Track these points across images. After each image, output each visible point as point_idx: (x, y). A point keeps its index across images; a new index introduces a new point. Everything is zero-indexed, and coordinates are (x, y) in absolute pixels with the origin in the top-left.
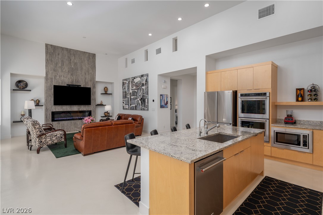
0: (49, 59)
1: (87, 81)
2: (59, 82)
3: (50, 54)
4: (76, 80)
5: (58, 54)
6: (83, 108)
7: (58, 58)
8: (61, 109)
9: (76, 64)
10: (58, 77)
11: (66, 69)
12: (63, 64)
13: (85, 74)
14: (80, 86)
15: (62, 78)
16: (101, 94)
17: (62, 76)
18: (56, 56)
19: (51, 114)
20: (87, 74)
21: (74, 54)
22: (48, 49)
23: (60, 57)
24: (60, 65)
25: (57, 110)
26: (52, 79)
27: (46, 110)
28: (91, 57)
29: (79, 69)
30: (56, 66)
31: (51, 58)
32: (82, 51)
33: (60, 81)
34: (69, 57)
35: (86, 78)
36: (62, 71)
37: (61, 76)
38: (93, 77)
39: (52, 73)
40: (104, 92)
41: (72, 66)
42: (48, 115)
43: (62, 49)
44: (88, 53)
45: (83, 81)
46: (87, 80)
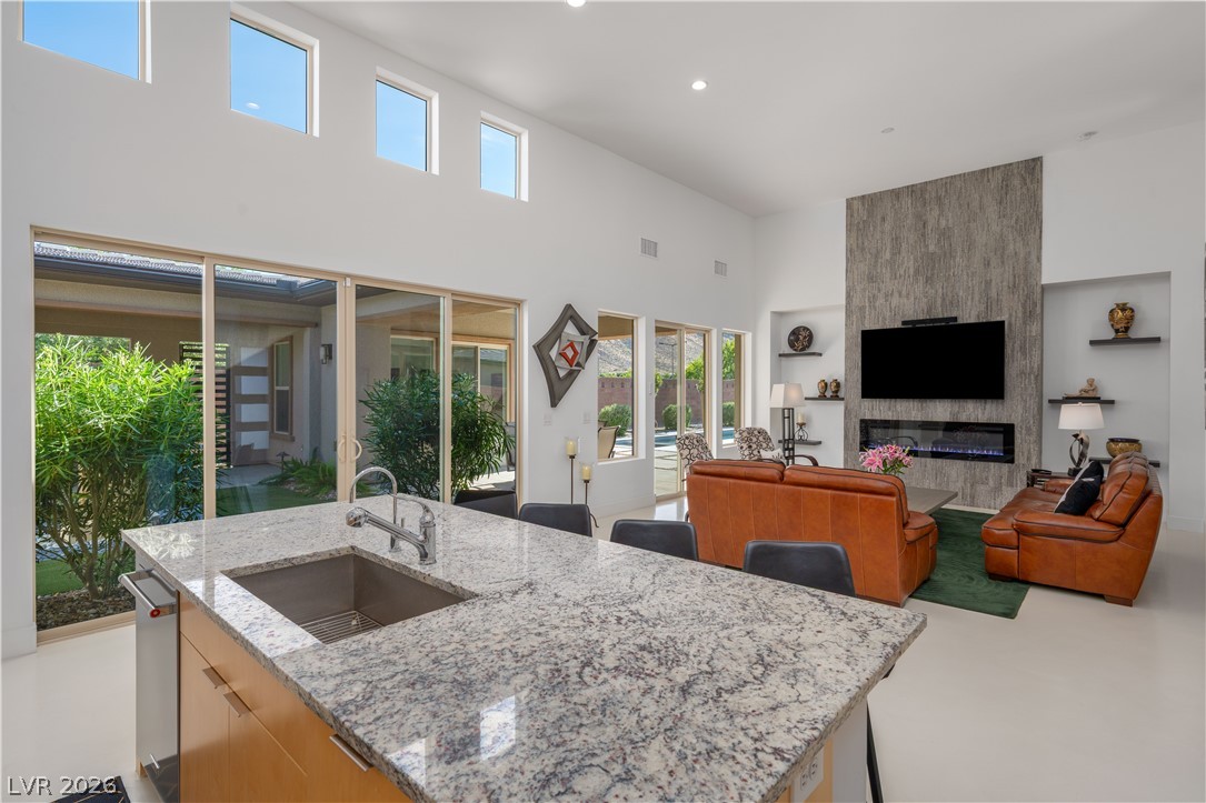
0: (854, 247)
1: (993, 294)
2: (884, 319)
3: (859, 230)
4: (944, 300)
5: (883, 219)
6: (974, 411)
7: (882, 232)
8: (890, 413)
9: (945, 234)
10: (880, 301)
11: (908, 263)
12: (896, 251)
13: (987, 264)
14: (955, 319)
15: (895, 301)
16: (1092, 343)
17: (896, 294)
18: (875, 227)
19: (858, 427)
20: (993, 263)
21: (939, 198)
22: (852, 216)
23: (887, 227)
24: (888, 256)
25: (877, 416)
26: (862, 309)
27: (847, 413)
28: (1016, 182)
29: (959, 250)
30: (876, 262)
31: (860, 241)
32: (973, 173)
33: (888, 314)
34: (918, 217)
35: (988, 283)
36: (894, 276)
37: (892, 294)
38: (1025, 268)
39: (864, 290)
40: (1111, 335)
41: (932, 248)
42: (851, 431)
43: (896, 194)
44: (999, 167)
45: (977, 298)
46: (994, 290)
